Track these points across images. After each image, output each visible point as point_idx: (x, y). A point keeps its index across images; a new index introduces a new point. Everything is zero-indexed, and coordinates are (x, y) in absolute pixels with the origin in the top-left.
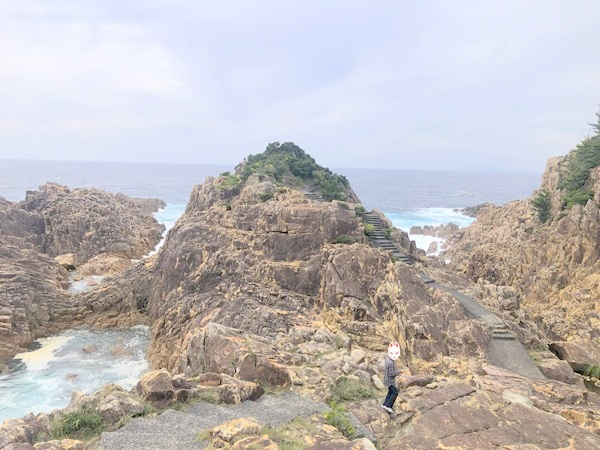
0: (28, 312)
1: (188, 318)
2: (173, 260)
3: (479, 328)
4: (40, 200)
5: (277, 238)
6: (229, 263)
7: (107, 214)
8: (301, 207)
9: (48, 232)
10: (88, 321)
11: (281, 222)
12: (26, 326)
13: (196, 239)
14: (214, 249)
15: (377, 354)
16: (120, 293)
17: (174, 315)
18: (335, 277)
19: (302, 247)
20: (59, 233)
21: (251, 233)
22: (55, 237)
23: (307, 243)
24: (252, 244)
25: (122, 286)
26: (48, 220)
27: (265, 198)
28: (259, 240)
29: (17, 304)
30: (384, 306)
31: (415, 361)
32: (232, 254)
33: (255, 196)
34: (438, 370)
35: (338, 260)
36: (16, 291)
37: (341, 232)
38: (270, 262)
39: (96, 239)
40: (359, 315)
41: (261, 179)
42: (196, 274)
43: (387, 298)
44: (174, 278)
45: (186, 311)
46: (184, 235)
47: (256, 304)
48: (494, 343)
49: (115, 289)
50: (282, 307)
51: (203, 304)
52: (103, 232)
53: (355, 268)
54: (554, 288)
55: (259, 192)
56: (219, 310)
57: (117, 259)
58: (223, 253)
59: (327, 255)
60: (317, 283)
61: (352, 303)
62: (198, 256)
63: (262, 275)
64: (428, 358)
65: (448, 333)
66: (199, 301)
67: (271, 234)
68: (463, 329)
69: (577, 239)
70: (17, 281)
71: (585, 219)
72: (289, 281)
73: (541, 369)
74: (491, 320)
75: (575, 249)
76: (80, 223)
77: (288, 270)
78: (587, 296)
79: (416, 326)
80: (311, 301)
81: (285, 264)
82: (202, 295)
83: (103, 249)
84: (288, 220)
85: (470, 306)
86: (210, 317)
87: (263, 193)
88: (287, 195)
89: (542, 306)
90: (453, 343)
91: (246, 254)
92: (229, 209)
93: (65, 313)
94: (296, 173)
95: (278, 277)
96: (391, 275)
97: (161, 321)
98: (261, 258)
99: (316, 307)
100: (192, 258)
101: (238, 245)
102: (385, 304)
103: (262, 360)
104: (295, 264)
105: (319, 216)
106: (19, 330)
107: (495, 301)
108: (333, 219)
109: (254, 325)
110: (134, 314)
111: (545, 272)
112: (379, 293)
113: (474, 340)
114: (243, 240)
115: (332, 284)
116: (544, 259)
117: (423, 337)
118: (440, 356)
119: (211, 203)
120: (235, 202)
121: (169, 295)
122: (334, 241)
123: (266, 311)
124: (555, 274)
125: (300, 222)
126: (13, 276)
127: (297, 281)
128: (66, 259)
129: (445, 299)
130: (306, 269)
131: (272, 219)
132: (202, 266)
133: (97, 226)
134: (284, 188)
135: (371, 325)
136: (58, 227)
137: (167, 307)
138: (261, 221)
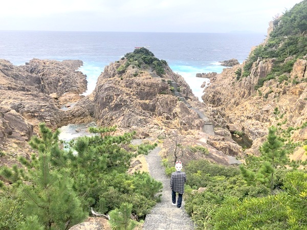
0: (54, 118)
1: (112, 119)
2: (103, 99)
3: (201, 122)
4: (35, 69)
5: (140, 92)
6: (124, 101)
7: (66, 74)
8: (149, 81)
9: (42, 83)
10: (73, 121)
11: (142, 86)
12: (55, 123)
13: (111, 91)
14: (118, 95)
15: (172, 130)
16: (83, 110)
17: (107, 118)
18: (160, 106)
19: (149, 95)
20: (48, 84)
21: (131, 90)
22: (46, 86)
23: (151, 94)
24: (132, 94)
25: (83, 108)
26: (42, 78)
27: (135, 75)
28: (134, 93)
29: (50, 116)
30: (175, 115)
31: (183, 131)
32: (126, 98)
33: (131, 75)
34: (188, 134)
35: (161, 101)
36: (49, 111)
37: (163, 90)
38: (139, 101)
39: (63, 86)
40: (167, 118)
41: (133, 67)
42: (112, 104)
43: (176, 113)
44: (104, 105)
45: (111, 117)
46: (106, 89)
47: (135, 115)
48: (205, 126)
49: (81, 109)
50: (144, 116)
51: (117, 115)
52: (66, 83)
53: (167, 103)
54: (235, 106)
55: (133, 73)
56: (123, 117)
57: (74, 95)
58: (122, 97)
59: (158, 99)
60: (155, 108)
61: (166, 115)
62: (112, 97)
63: (136, 105)
64: (186, 130)
65: (193, 123)
66: (115, 114)
67: (139, 90)
68: (197, 122)
69: (243, 89)
70: (47, 107)
71: (246, 83)
72: (145, 107)
73: (215, 133)
74: (206, 119)
75: (242, 93)
76: (56, 79)
77: (145, 104)
78: (243, 109)
79: (183, 121)
80: (153, 114)
81: (144, 101)
82: (116, 112)
83: (67, 90)
84: (144, 85)
85: (201, 115)
86: (120, 119)
87: (134, 73)
88: (143, 74)
89: (230, 112)
90: (193, 126)
91: (130, 97)
92: (122, 79)
93: (65, 118)
94: (146, 63)
95: (142, 106)
96: (178, 106)
97: (102, 120)
98: (135, 99)
99: (154, 116)
100: (110, 98)
101: (127, 94)
102: (176, 115)
103: (145, 132)
104: (147, 102)
105: (155, 85)
106: (53, 125)
107: (209, 113)
108: (160, 86)
109: (136, 122)
110: (89, 118)
111: (233, 101)
112: (174, 112)
113: (199, 125)
114: (129, 92)
115: (159, 109)
116: (234, 95)
117: (185, 125)
118: (189, 130)
119: (114, 75)
120: (124, 76)
121: (103, 111)
122: (160, 93)
123: (140, 118)
124: (235, 101)
125: (149, 86)
126: (45, 106)
127: (148, 107)
128: (54, 95)
129: (193, 113)
130: (151, 103)
131: (139, 85)
132: (114, 101)
133: (63, 80)
134: (142, 71)
135: (171, 121)
136: (47, 81)
137: (103, 116)
138: (135, 85)
